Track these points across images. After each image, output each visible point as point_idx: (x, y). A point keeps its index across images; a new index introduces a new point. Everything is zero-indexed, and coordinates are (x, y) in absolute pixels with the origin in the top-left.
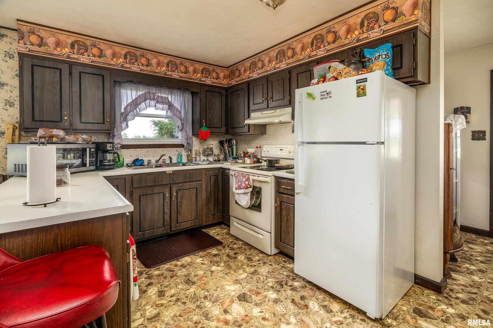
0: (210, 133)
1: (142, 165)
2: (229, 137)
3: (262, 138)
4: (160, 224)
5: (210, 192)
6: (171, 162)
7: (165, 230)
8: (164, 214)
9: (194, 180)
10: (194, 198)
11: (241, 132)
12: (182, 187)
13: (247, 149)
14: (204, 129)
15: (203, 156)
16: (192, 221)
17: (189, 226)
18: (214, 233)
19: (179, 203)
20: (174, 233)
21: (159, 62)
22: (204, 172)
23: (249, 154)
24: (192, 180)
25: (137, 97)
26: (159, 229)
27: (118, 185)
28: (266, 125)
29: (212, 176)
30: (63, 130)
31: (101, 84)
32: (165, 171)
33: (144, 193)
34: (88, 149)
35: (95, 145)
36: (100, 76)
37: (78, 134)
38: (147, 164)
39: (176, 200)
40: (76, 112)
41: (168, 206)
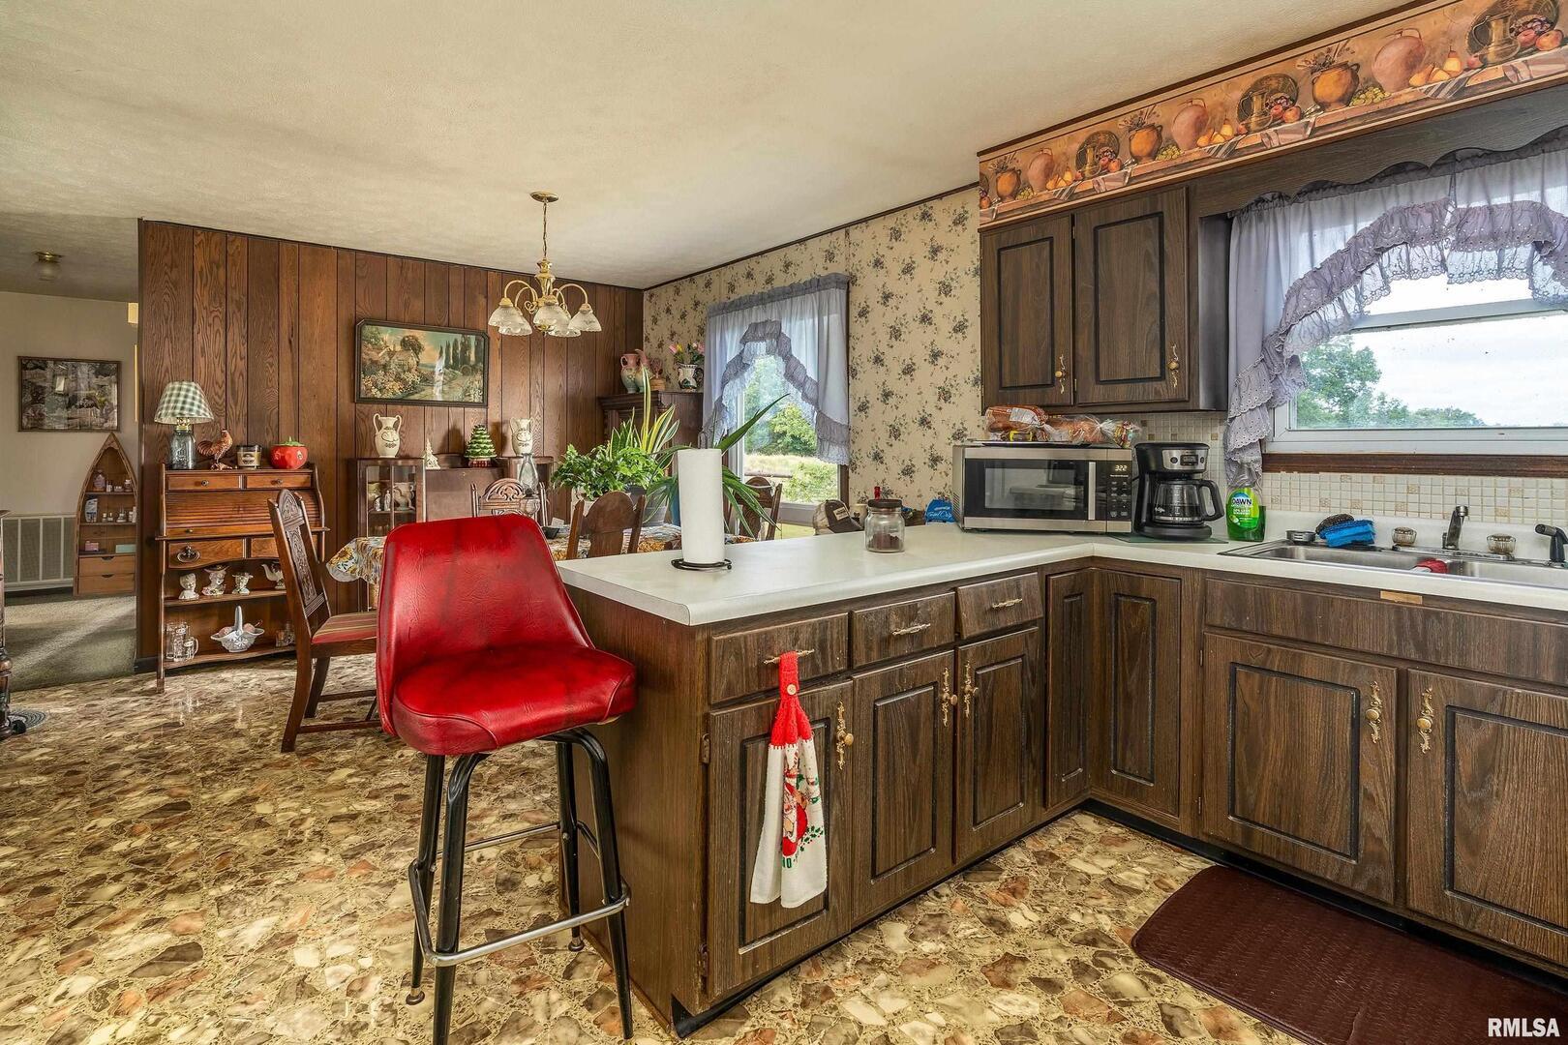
1: (1359, 545)
4: (1333, 832)
6: (1556, 557)
7: (1365, 882)
8: (1355, 796)
12: (1493, 700)
21: (1421, 46)
25: (1341, 247)
26: (1324, 852)
27: (1157, 597)
30: (1034, 411)
31: (1151, 245)
32: (1378, 591)
33: (1254, 662)
34: (1092, 466)
35: (1128, 454)
36: (1150, 221)
37: (1087, 420)
38: (1390, 544)
39: (1440, 758)
40: (1085, 352)
41: (1380, 766)
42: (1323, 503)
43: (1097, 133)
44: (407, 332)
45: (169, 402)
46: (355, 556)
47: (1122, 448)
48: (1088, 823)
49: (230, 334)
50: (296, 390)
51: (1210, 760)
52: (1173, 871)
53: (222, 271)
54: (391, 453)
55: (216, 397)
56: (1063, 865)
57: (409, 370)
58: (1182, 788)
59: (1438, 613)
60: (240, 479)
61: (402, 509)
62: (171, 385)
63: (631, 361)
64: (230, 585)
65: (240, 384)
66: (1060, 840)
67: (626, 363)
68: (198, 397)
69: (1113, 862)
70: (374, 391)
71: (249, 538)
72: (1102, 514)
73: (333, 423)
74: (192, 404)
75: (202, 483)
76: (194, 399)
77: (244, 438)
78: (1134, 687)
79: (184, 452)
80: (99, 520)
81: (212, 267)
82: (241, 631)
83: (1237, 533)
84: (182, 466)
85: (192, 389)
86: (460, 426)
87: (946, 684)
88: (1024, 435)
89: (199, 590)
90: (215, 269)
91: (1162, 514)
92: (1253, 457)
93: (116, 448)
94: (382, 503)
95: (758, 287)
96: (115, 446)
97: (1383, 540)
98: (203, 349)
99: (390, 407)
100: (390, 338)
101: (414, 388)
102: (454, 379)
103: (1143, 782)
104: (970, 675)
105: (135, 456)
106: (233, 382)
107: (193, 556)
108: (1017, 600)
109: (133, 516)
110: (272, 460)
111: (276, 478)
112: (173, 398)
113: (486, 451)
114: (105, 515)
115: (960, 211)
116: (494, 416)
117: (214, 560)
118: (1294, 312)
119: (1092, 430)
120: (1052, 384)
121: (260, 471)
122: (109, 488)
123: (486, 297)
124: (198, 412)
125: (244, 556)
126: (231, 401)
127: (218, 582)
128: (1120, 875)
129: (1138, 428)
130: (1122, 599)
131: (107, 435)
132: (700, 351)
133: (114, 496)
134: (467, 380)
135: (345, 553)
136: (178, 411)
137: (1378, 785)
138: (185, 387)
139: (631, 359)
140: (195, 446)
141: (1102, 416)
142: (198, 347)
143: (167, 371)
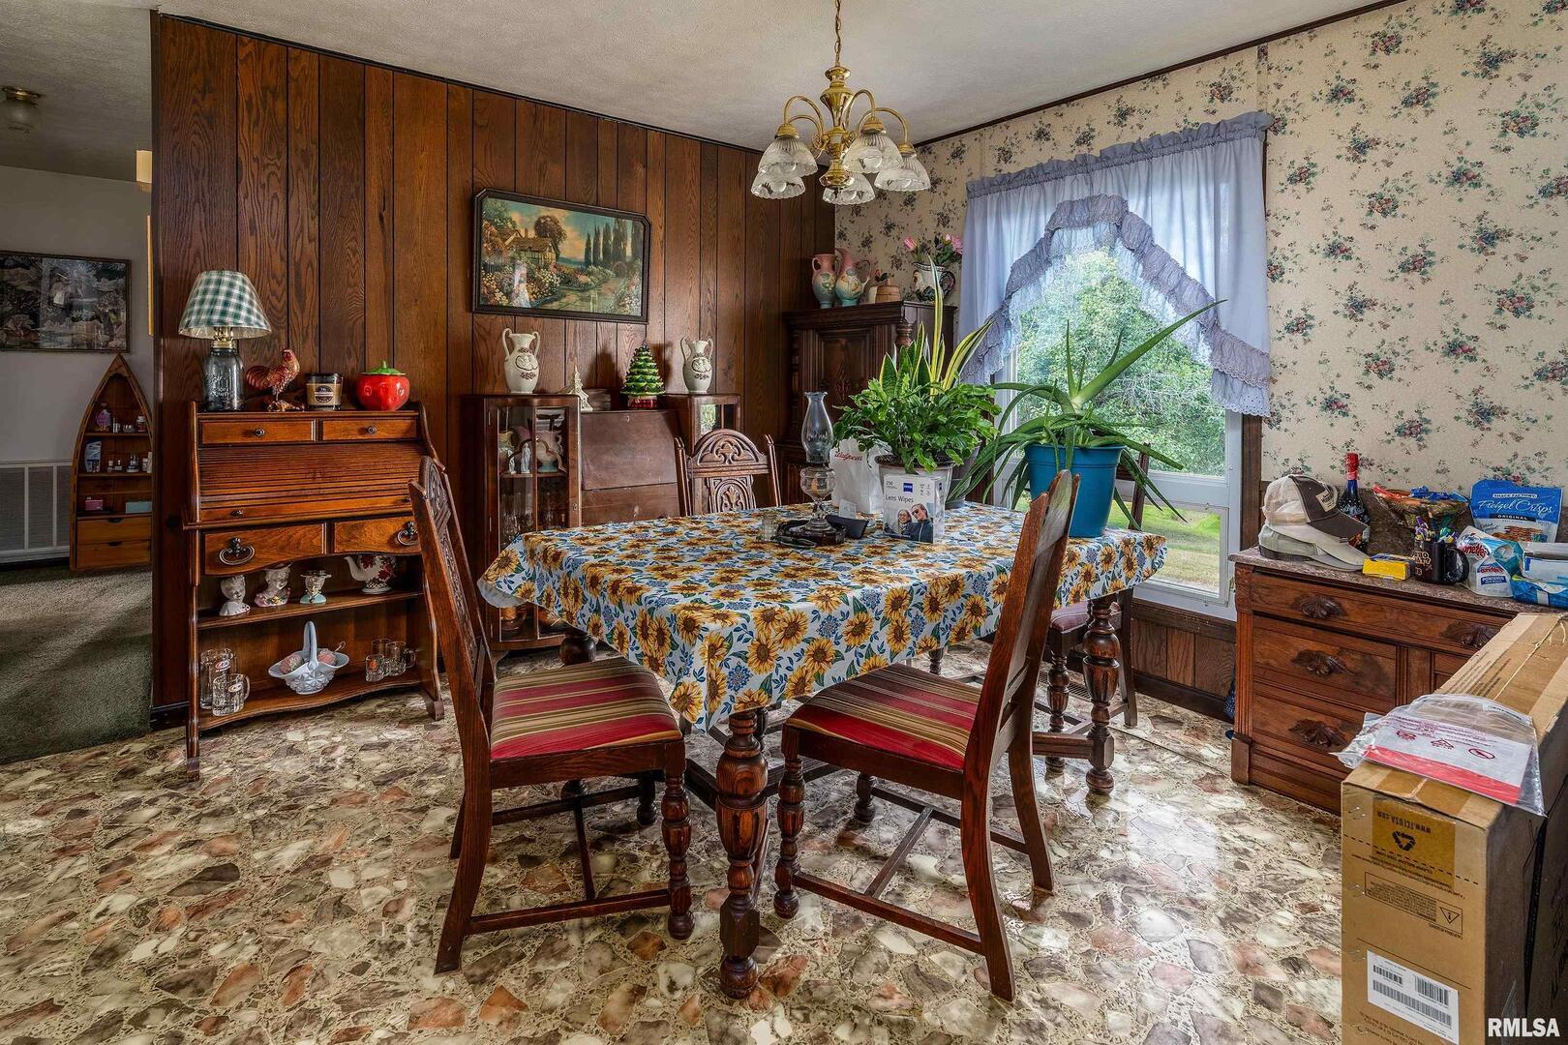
44: (545, 211)
45: (202, 302)
46: (525, 565)
49: (293, 202)
50: (390, 292)
53: (280, 106)
54: (528, 387)
55: (273, 299)
57: (546, 267)
60: (313, 425)
61: (546, 470)
62: (204, 276)
63: (826, 264)
64: (296, 591)
65: (309, 281)
67: (818, 267)
68: (247, 296)
70: (499, 295)
71: (331, 522)
73: (442, 343)
74: (239, 307)
75: (255, 433)
76: (241, 298)
77: (315, 362)
79: (226, 382)
80: (104, 469)
81: (265, 96)
82: (315, 663)
84: (222, 404)
85: (239, 283)
86: (612, 348)
89: (249, 599)
90: (270, 100)
93: (126, 374)
94: (518, 464)
95: (1064, 149)
96: (123, 371)
98: (252, 222)
99: (519, 320)
100: (521, 218)
101: (554, 294)
102: (605, 281)
105: (153, 386)
106: (298, 274)
107: (245, 553)
109: (148, 464)
110: (358, 396)
111: (366, 424)
112: (209, 297)
113: (654, 385)
114: (111, 463)
116: (656, 337)
117: (276, 558)
121: (342, 413)
122: (116, 428)
123: (645, 166)
124: (248, 320)
125: (324, 551)
126: (295, 306)
127: (279, 586)
131: (112, 357)
132: (956, 246)
133: (122, 438)
134: (620, 285)
135: (507, 560)
136: (216, 317)
138: (226, 279)
139: (825, 262)
140: (243, 373)
142: (245, 219)
143: (197, 254)
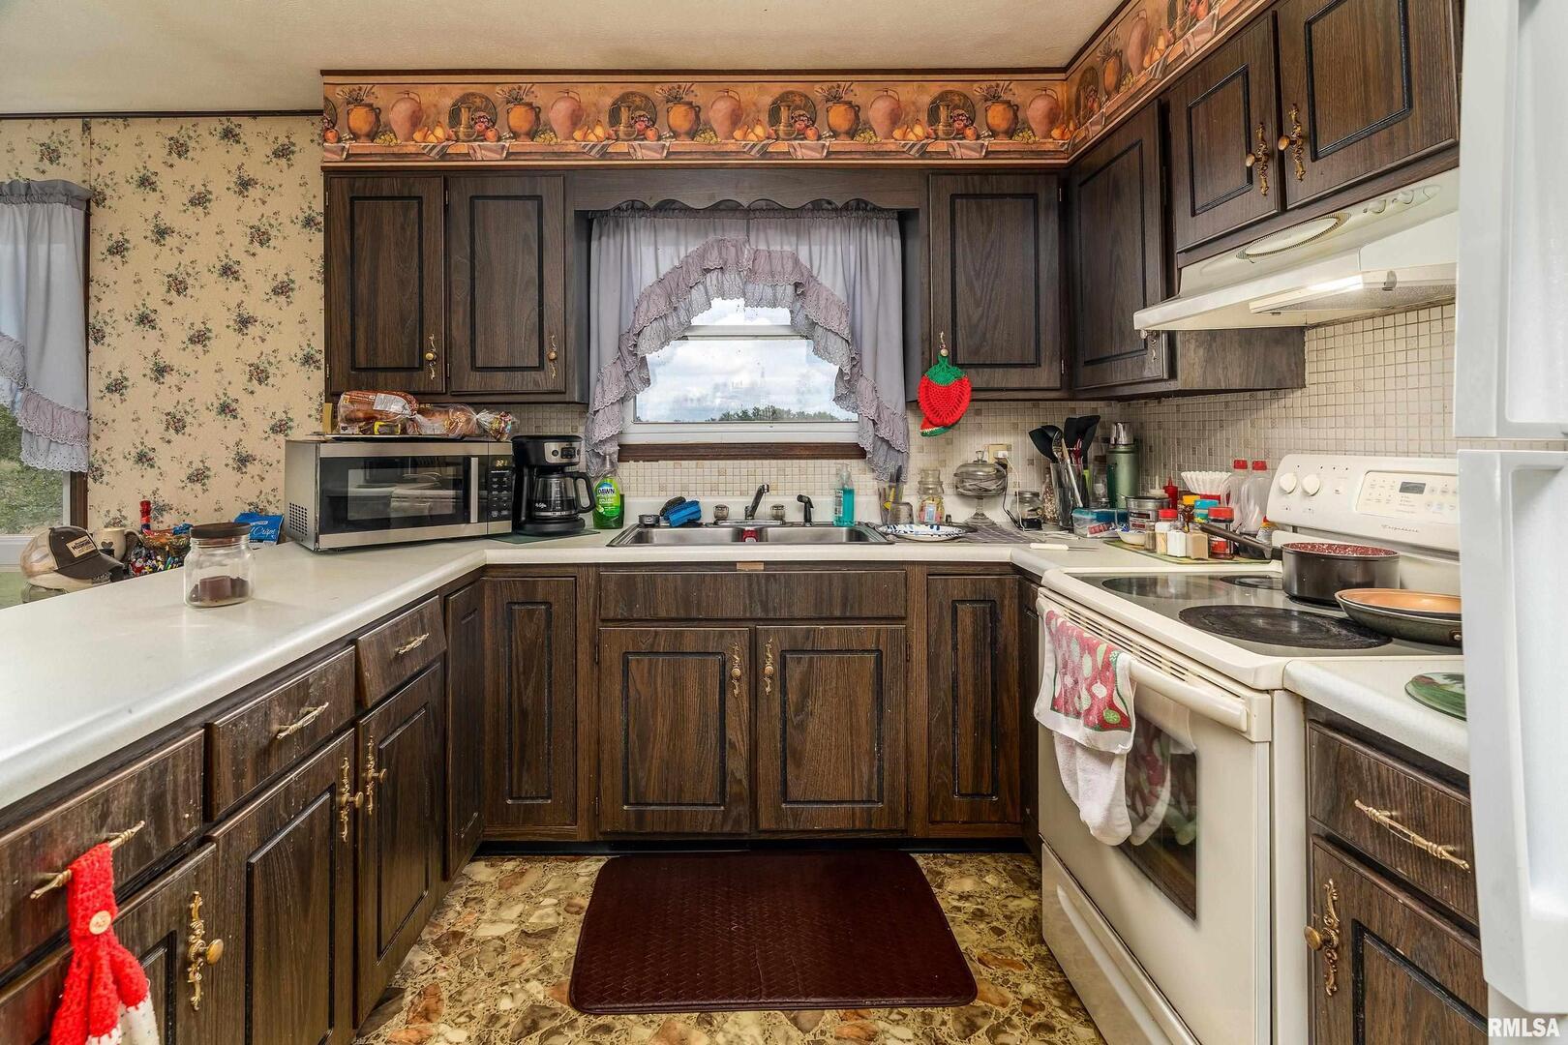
0: (973, 390)
1: (694, 522)
2: (1083, 409)
3: (1276, 408)
4: (707, 787)
5: (955, 680)
6: (808, 519)
7: (730, 822)
8: (723, 748)
9: (866, 613)
10: (865, 698)
11: (1130, 379)
12: (808, 639)
13: (1183, 474)
14: (943, 376)
15: (955, 499)
16: (857, 806)
17: (843, 826)
18: (961, 897)
19: (791, 710)
20: (770, 840)
21: (740, 107)
22: (918, 577)
23: (1188, 500)
24: (857, 614)
25: (677, 264)
26: (701, 808)
27: (552, 599)
28: (1301, 330)
29: (963, 601)
30: (406, 399)
31: (531, 229)
32: (734, 564)
33: (643, 648)
34: (474, 462)
35: (505, 449)
36: (530, 202)
37: (462, 410)
38: (712, 520)
39: (778, 695)
40: (460, 335)
41: (739, 716)
42: (662, 488)
43: (473, 94)
47: (499, 441)
48: (481, 871)
51: (606, 756)
52: (576, 887)
56: (472, 940)
58: (579, 794)
59: (774, 575)
66: (458, 908)
69: (518, 908)
72: (485, 515)
78: (529, 701)
83: (602, 522)
87: (345, 781)
88: (391, 426)
91: (544, 510)
92: (612, 449)
97: (708, 517)
103: (540, 801)
104: (374, 755)
108: (423, 637)
115: (283, 140)
118: (646, 315)
119: (468, 421)
120: (421, 368)
128: (532, 920)
129: (515, 420)
130: (516, 607)
137: (738, 733)
141: (478, 407)
